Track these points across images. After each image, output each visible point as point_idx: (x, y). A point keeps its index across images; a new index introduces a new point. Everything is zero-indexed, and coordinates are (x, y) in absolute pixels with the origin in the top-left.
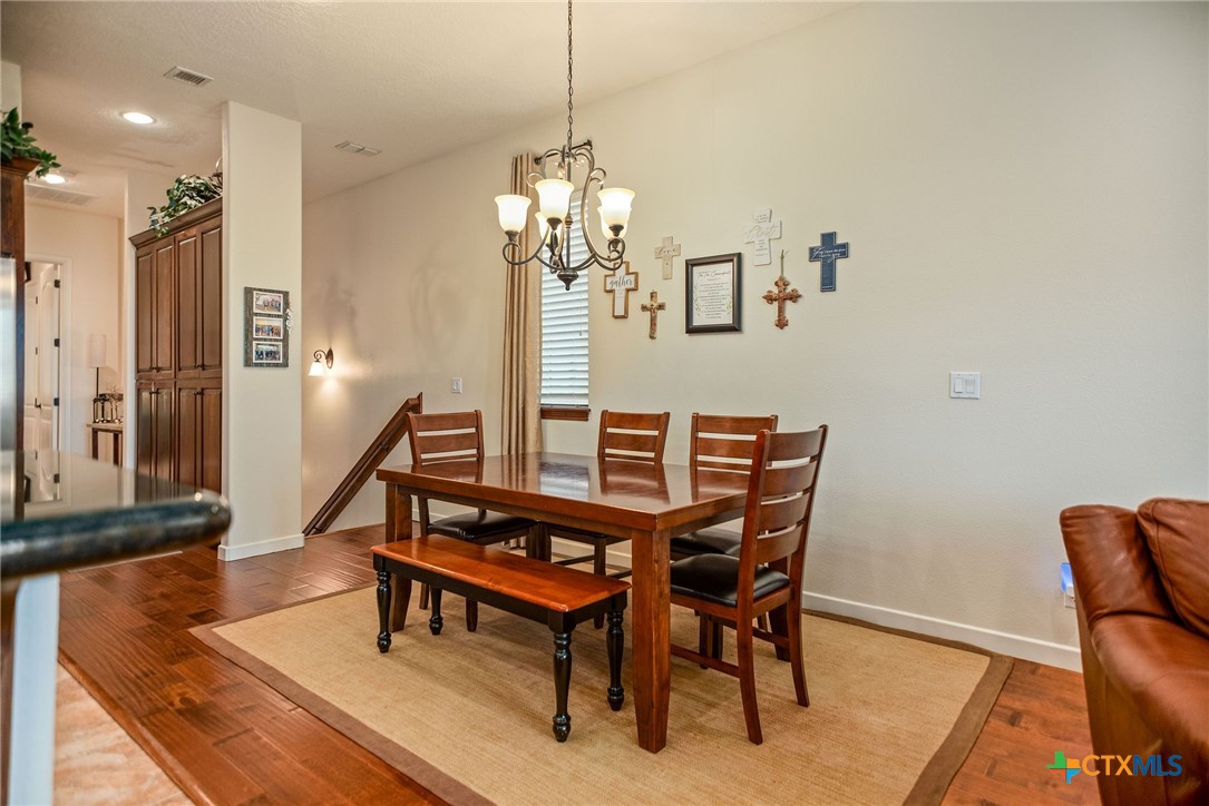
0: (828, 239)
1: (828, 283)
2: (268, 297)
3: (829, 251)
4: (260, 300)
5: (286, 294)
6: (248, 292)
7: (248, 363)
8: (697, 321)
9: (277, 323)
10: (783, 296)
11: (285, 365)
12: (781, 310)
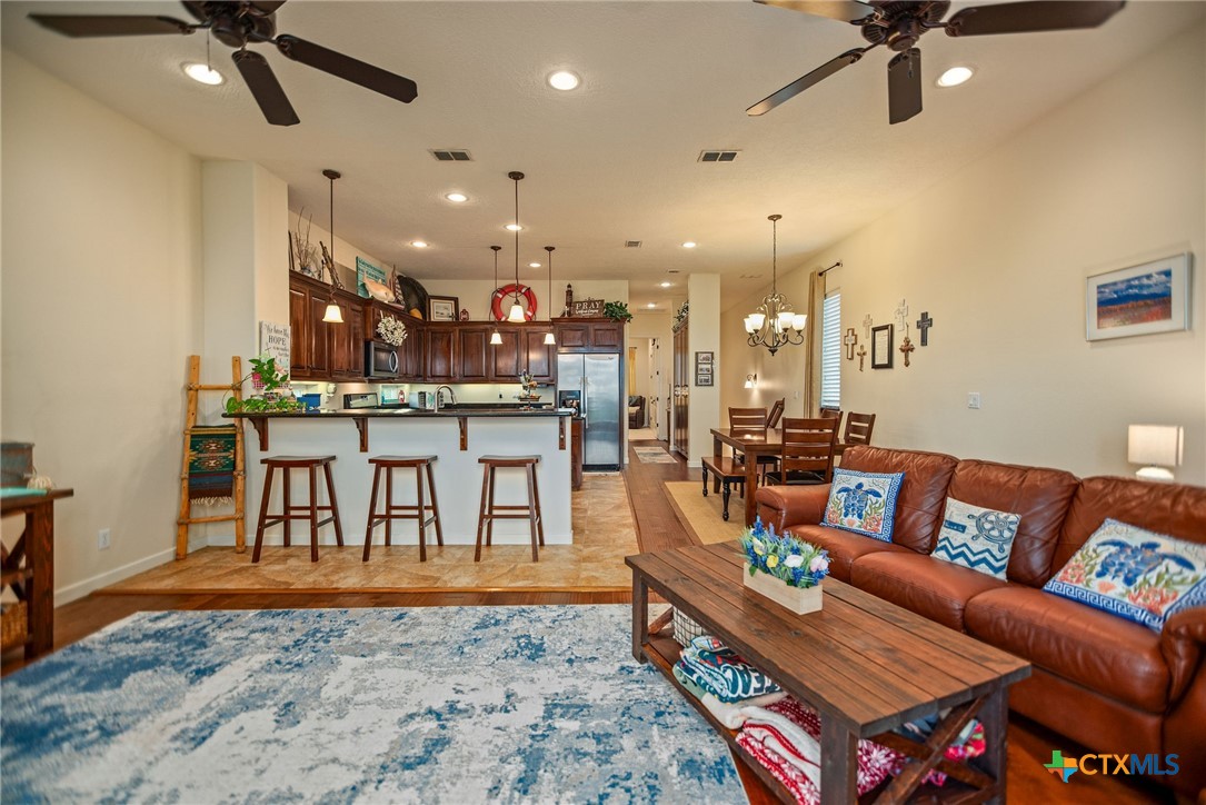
0: (924, 315)
1: (924, 342)
2: (705, 355)
3: (925, 322)
4: (701, 356)
5: (712, 353)
6: (697, 354)
7: (697, 384)
8: (877, 363)
9: (709, 366)
10: (907, 349)
11: (712, 385)
12: (906, 357)
